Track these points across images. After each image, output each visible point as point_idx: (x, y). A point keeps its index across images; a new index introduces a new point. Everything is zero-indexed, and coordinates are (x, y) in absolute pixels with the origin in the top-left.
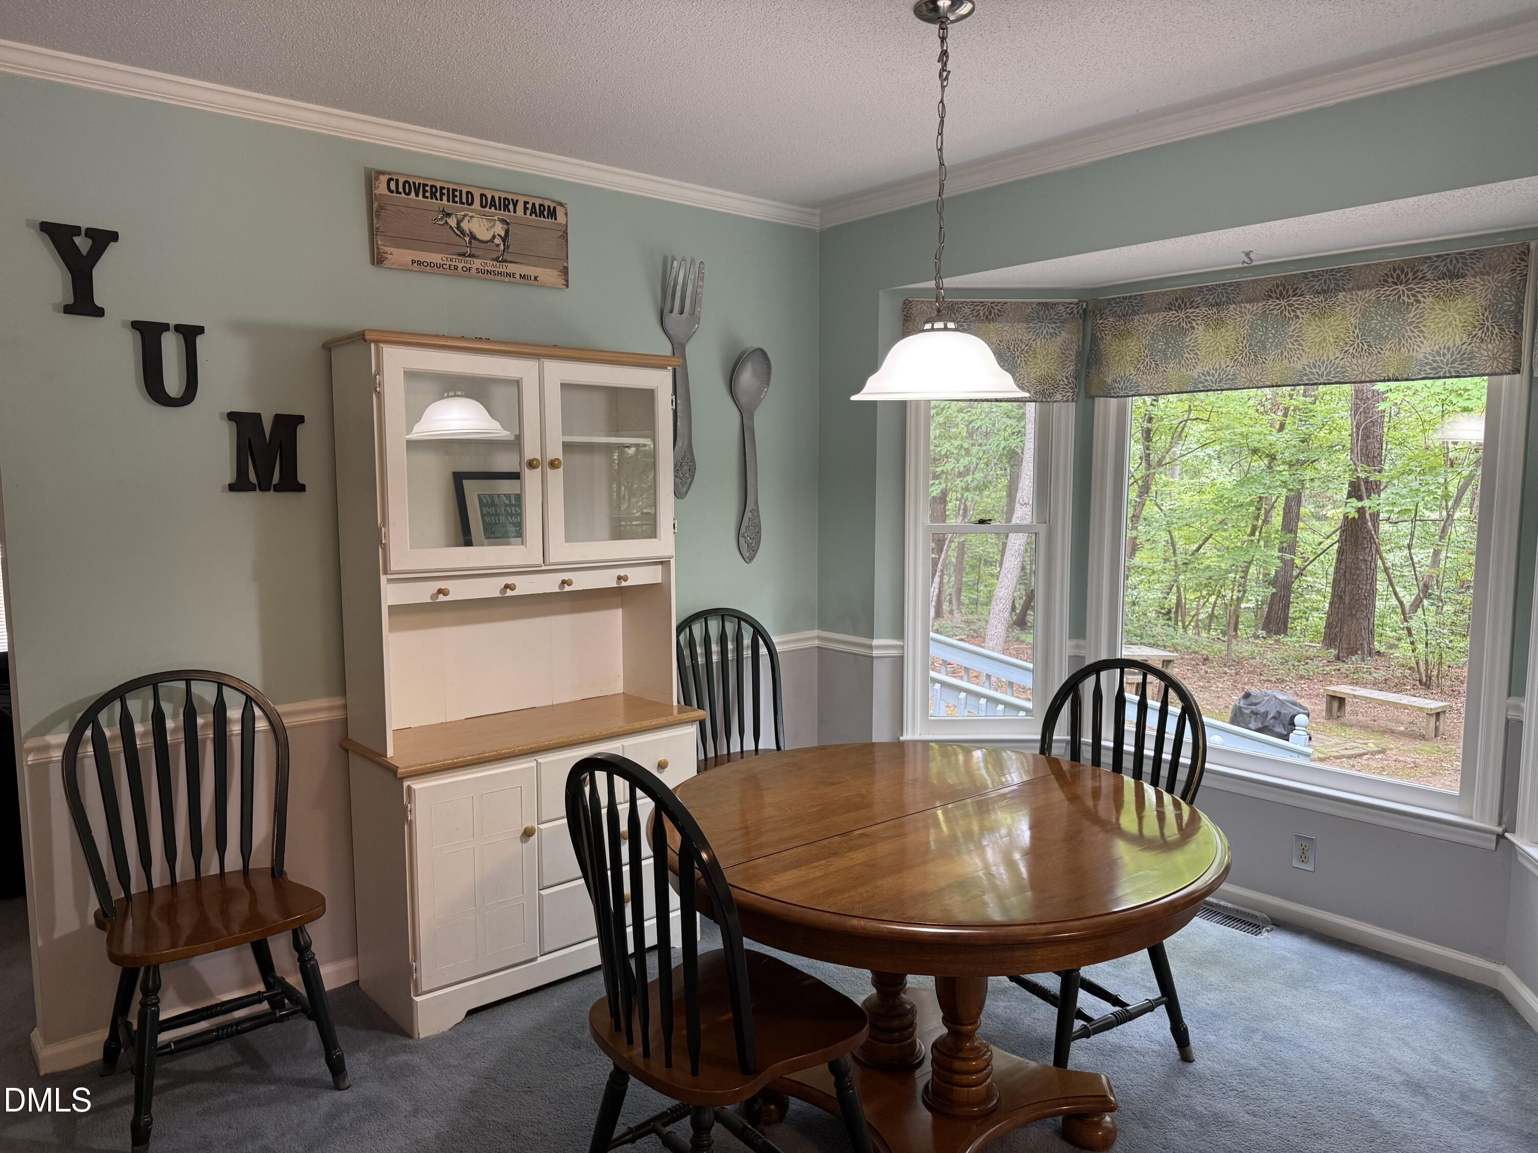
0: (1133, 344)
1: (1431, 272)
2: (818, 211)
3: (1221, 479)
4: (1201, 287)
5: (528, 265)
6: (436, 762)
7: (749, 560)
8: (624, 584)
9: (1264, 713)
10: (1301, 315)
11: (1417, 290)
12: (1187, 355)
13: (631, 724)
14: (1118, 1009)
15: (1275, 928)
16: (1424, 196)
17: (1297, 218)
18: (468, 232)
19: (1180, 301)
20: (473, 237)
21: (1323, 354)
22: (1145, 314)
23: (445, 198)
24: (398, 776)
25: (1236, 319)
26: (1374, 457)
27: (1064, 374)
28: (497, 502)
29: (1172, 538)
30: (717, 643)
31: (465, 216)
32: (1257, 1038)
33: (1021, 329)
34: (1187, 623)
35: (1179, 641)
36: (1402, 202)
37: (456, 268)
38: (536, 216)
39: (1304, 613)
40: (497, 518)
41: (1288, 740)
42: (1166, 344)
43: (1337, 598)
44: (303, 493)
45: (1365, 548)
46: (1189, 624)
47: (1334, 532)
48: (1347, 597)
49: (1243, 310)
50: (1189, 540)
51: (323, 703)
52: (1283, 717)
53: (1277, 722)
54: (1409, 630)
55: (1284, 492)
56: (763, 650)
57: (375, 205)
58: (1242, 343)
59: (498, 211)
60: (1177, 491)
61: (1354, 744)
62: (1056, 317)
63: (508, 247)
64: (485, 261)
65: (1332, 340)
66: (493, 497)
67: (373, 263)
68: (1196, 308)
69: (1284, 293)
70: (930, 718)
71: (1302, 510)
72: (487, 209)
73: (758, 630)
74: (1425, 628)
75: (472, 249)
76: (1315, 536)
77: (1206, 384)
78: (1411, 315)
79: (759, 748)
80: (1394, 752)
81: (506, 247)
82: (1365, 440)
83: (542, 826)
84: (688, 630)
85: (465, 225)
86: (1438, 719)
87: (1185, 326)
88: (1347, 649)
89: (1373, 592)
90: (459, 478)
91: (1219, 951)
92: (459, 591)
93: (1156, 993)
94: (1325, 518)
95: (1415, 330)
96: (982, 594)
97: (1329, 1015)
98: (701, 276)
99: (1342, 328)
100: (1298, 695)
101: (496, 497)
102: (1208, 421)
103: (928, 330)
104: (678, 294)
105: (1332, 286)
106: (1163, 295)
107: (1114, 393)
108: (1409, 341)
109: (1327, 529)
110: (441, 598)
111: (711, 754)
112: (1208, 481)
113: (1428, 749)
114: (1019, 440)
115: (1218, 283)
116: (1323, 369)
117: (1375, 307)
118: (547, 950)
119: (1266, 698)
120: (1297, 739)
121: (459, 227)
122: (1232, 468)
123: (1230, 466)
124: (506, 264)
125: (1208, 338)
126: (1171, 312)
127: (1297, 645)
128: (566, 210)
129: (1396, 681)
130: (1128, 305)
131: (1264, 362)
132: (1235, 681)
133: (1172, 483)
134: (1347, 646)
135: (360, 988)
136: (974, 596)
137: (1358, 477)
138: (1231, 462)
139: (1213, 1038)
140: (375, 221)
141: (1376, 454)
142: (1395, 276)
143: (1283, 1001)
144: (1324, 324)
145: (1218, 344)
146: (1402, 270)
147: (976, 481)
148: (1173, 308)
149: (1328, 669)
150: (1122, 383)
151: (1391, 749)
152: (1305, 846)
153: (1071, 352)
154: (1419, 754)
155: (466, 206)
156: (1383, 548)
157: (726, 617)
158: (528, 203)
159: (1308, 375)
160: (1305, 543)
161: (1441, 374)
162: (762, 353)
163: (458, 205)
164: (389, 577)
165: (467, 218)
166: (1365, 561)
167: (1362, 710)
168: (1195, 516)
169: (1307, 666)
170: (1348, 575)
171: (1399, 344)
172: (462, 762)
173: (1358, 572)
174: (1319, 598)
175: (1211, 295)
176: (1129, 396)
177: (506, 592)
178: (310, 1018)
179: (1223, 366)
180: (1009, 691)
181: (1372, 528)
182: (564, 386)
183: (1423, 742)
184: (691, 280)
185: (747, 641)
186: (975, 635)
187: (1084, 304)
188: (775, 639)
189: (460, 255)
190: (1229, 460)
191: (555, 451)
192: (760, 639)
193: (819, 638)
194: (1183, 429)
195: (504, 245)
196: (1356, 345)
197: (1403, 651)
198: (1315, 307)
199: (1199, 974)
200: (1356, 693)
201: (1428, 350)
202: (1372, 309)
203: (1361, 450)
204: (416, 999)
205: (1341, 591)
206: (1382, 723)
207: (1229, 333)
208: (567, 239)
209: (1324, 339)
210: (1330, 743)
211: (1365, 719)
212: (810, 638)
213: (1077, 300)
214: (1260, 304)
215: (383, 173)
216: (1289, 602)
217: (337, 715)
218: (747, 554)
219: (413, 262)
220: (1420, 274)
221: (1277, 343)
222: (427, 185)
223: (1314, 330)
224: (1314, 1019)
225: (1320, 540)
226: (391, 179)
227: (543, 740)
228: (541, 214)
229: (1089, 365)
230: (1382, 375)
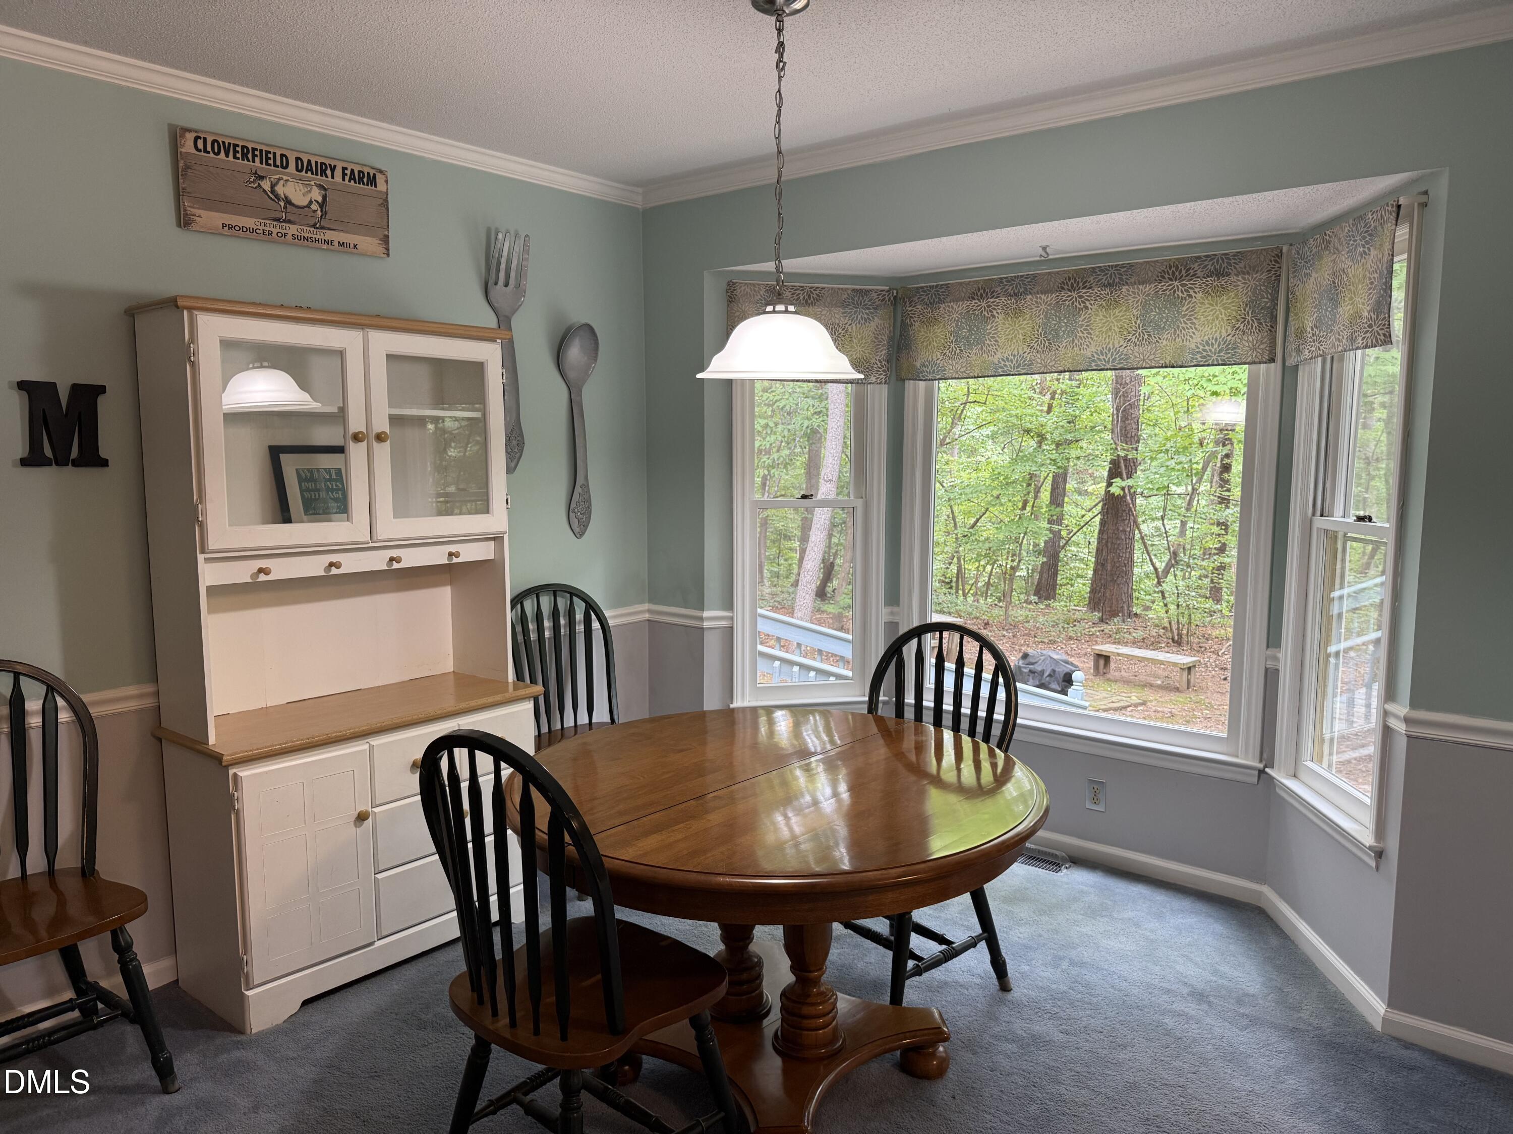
0: (939, 331)
1: (1200, 270)
2: (640, 190)
3: (995, 458)
4: (1001, 279)
5: (347, 232)
6: (263, 748)
7: (579, 535)
8: (455, 560)
9: (1041, 671)
10: (1090, 306)
11: (1189, 286)
12: (988, 342)
13: (467, 703)
14: (944, 947)
15: (1072, 865)
16: (1200, 202)
17: (1091, 217)
18: (283, 196)
19: (982, 291)
20: (288, 202)
21: (1109, 343)
22: (950, 302)
23: (257, 160)
24: (224, 764)
25: (1032, 309)
26: (1132, 437)
27: (878, 358)
28: (316, 476)
29: (952, 512)
30: (549, 619)
31: (279, 179)
32: (1065, 965)
33: (838, 314)
34: (967, 591)
35: (961, 608)
36: (1180, 207)
37: (270, 233)
38: (355, 183)
39: (1070, 582)
40: (317, 493)
41: (1067, 695)
42: (969, 331)
43: (1100, 566)
44: (106, 469)
45: (1124, 520)
46: (969, 592)
47: (1096, 505)
48: (1109, 565)
49: (1039, 300)
50: (968, 513)
51: (132, 690)
52: (1057, 675)
53: (1053, 679)
54: (1162, 592)
55: (1053, 468)
56: (596, 625)
57: (181, 164)
58: (1038, 331)
59: (314, 176)
60: (956, 469)
61: (1119, 698)
62: (870, 303)
63: (326, 213)
64: (302, 227)
65: (1117, 330)
66: (312, 472)
67: (179, 225)
68: (997, 298)
69: (1075, 285)
70: (758, 685)
71: (1068, 486)
72: (303, 173)
73: (590, 605)
74: (1176, 591)
75: (287, 214)
76: (1078, 510)
77: (1005, 369)
78: (1185, 309)
79: (593, 721)
80: (1153, 704)
81: (324, 214)
82: (1124, 421)
83: (376, 810)
84: (519, 606)
85: (280, 189)
86: (1189, 673)
87: (986, 315)
88: (1109, 611)
89: (1131, 561)
90: (275, 452)
91: (1026, 889)
92: (281, 570)
93: (978, 930)
94: (1086, 493)
95: (1188, 322)
96: (782, 567)
97: (1123, 939)
98: (526, 249)
99: (1125, 319)
100: (1068, 655)
101: (315, 472)
102: (985, 403)
103: (769, 312)
104: (503, 266)
105: (1117, 280)
106: (966, 284)
107: (923, 376)
108: (1183, 331)
109: (1088, 503)
110: (262, 578)
111: (545, 730)
112: (983, 459)
113: (1181, 700)
114: (821, 419)
115: (1016, 275)
116: (1109, 356)
117: (1154, 301)
118: (384, 933)
119: (1042, 658)
120: (1075, 693)
121: (273, 191)
122: (1004, 448)
123: (1003, 445)
124: (324, 231)
125: (1007, 326)
126: (974, 301)
127: (1065, 609)
128: (387, 177)
129: (1152, 639)
130: (935, 294)
131: (1057, 349)
132: (1013, 643)
133: (952, 461)
134: (1109, 609)
135: (180, 988)
136: (776, 570)
137: (1118, 455)
138: (1003, 442)
139: (1027, 968)
140: (181, 181)
141: (1133, 434)
142: (1170, 272)
143: (1084, 930)
144: (1110, 315)
145: (1016, 332)
146: (1177, 268)
147: (782, 459)
148: (976, 297)
149: (1093, 630)
150: (930, 367)
151: (1151, 701)
152: (1097, 790)
153: (883, 337)
154: (1174, 704)
155: (280, 169)
156: (1140, 520)
157: (558, 593)
158: (346, 169)
159: (1096, 362)
160: (1071, 516)
161: (1210, 362)
162: (589, 329)
163: (272, 168)
164: (207, 556)
165: (282, 182)
166: (1124, 531)
167: (1124, 667)
168: (976, 492)
169: (1075, 628)
170: (1109, 544)
171: (1175, 335)
172: (291, 747)
173: (1118, 542)
174: (1082, 566)
175: (1010, 286)
176: (935, 380)
177: (330, 571)
178: (133, 1021)
179: (1021, 352)
180: (819, 658)
181: (1130, 502)
182: (390, 357)
183: (1177, 694)
184: (516, 252)
185: (579, 616)
186: (779, 606)
187: (895, 292)
188: (607, 613)
189: (275, 220)
190: (1002, 440)
191: (381, 424)
192: (592, 614)
193: (649, 611)
194: (962, 411)
195: (322, 211)
196: (1137, 334)
197: (1157, 612)
198: (1102, 298)
199: (1010, 911)
200: (1120, 651)
201: (1199, 340)
202: (1151, 302)
203: (1121, 430)
204: (247, 993)
205: (1104, 560)
206: (1142, 678)
207: (1025, 322)
208: (388, 207)
209: (1110, 329)
210: (1098, 697)
211: (1128, 674)
212: (641, 612)
213: (887, 288)
214: (1054, 295)
215: (190, 131)
216: (1057, 570)
217: (149, 702)
218: (577, 530)
219: (224, 226)
220: (1191, 272)
221: (1068, 332)
222: (238, 146)
223: (1101, 320)
224: (1112, 944)
225: (1083, 512)
226: (199, 137)
227: (376, 721)
228: (361, 180)
229: (899, 350)
230: (1161, 362)
